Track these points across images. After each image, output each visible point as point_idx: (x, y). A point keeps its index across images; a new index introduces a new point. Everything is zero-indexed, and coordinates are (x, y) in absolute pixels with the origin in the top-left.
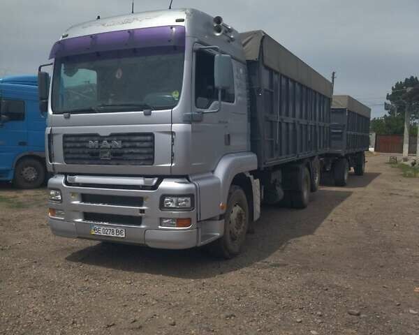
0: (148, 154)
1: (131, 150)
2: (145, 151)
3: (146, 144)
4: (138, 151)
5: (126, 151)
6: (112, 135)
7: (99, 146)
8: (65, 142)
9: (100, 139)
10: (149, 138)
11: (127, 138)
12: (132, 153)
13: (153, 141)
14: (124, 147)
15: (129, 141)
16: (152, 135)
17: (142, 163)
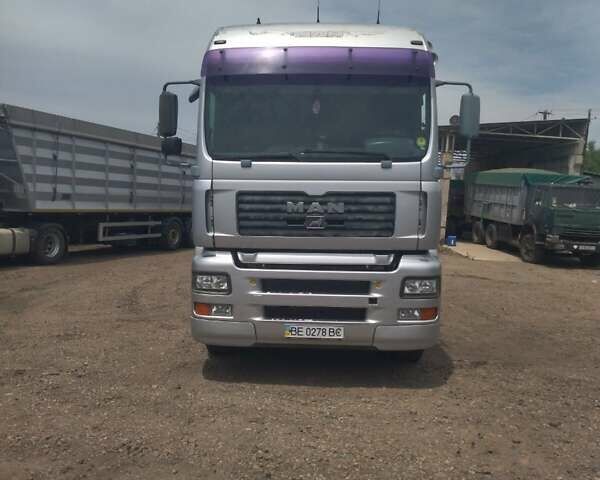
0: (386, 221)
1: (358, 216)
2: (381, 217)
3: (382, 208)
4: (370, 217)
5: (350, 217)
6: (329, 194)
7: (306, 210)
8: (239, 202)
9: (308, 199)
10: (388, 199)
11: (352, 199)
12: (360, 220)
13: (393, 204)
14: (349, 212)
15: (356, 203)
16: (392, 195)
17: (375, 233)
